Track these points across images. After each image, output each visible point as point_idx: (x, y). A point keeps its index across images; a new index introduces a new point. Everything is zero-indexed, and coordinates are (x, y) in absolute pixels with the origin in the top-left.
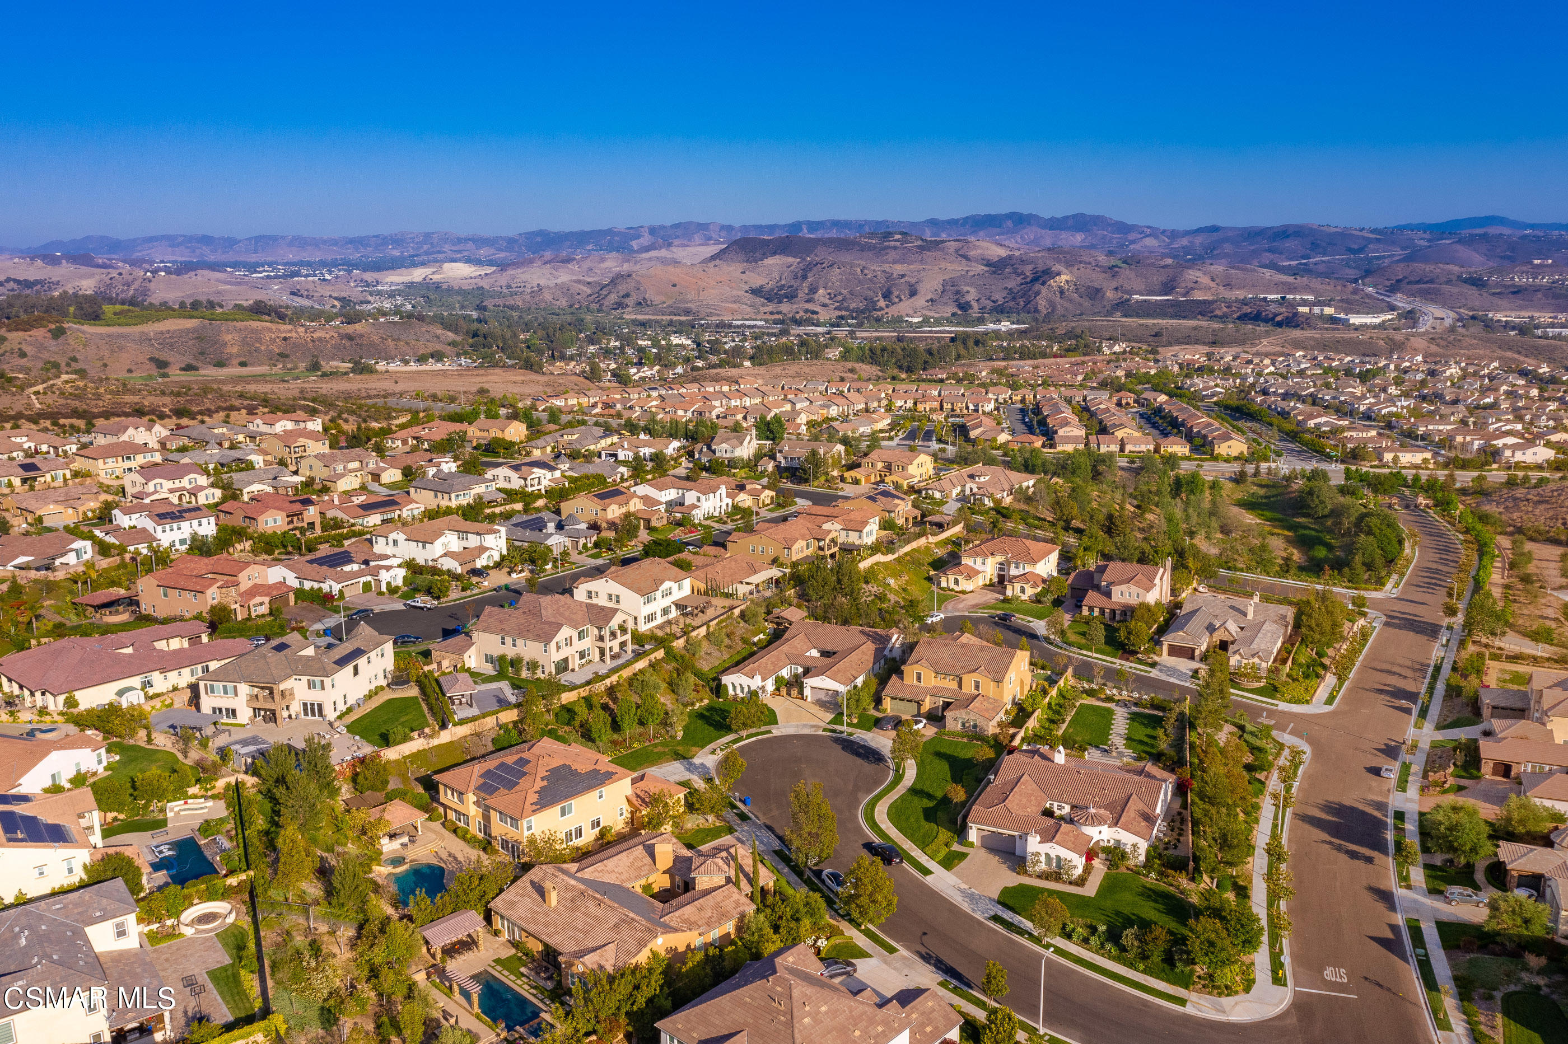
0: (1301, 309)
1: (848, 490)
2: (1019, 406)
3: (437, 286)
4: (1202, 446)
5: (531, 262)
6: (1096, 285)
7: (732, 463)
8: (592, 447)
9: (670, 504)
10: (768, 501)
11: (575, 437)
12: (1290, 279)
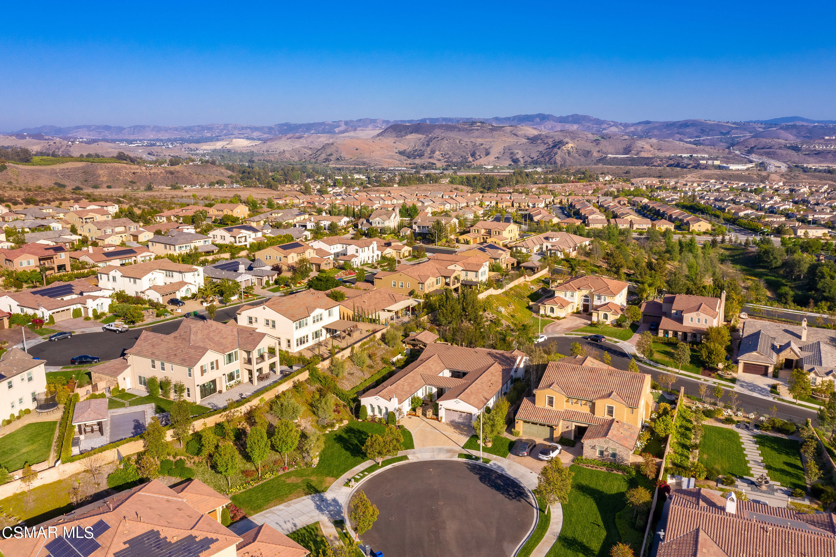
0: (701, 162)
1: (462, 247)
2: (559, 205)
3: (229, 151)
4: (682, 226)
5: (280, 138)
6: (588, 149)
7: (383, 231)
8: (291, 221)
9: (337, 255)
10: (407, 254)
11: (280, 215)
12: (694, 146)
